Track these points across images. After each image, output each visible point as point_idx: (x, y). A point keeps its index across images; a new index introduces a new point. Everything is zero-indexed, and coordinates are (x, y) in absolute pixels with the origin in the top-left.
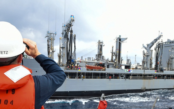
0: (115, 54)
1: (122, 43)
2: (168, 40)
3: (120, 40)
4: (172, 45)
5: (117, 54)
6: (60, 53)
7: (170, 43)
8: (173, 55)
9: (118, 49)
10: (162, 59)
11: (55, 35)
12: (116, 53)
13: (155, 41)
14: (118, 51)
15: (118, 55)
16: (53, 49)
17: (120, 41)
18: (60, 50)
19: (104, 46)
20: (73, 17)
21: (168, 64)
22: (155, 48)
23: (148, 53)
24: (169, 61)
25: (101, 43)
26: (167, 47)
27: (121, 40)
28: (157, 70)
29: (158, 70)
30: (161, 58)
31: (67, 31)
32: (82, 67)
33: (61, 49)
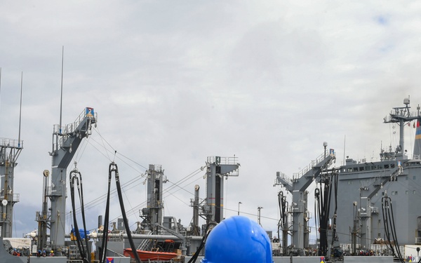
0: (204, 211)
1: (225, 177)
2: (347, 161)
3: (218, 169)
4: (361, 176)
5: (211, 212)
6: (45, 211)
7: (356, 169)
8: (365, 208)
9: (214, 196)
10: (336, 223)
11: (16, 150)
12: (207, 208)
13: (316, 172)
14: (214, 201)
15: (213, 213)
16: (12, 195)
17: (217, 173)
18: (45, 204)
19: (165, 182)
20: (93, 113)
21: (354, 235)
22: (317, 191)
23: (296, 206)
24: (355, 227)
25: (158, 173)
26: (346, 182)
27: (222, 172)
28: (325, 254)
29: (329, 253)
30: (335, 219)
31: (71, 149)
32: (117, 255)
33: (49, 200)
